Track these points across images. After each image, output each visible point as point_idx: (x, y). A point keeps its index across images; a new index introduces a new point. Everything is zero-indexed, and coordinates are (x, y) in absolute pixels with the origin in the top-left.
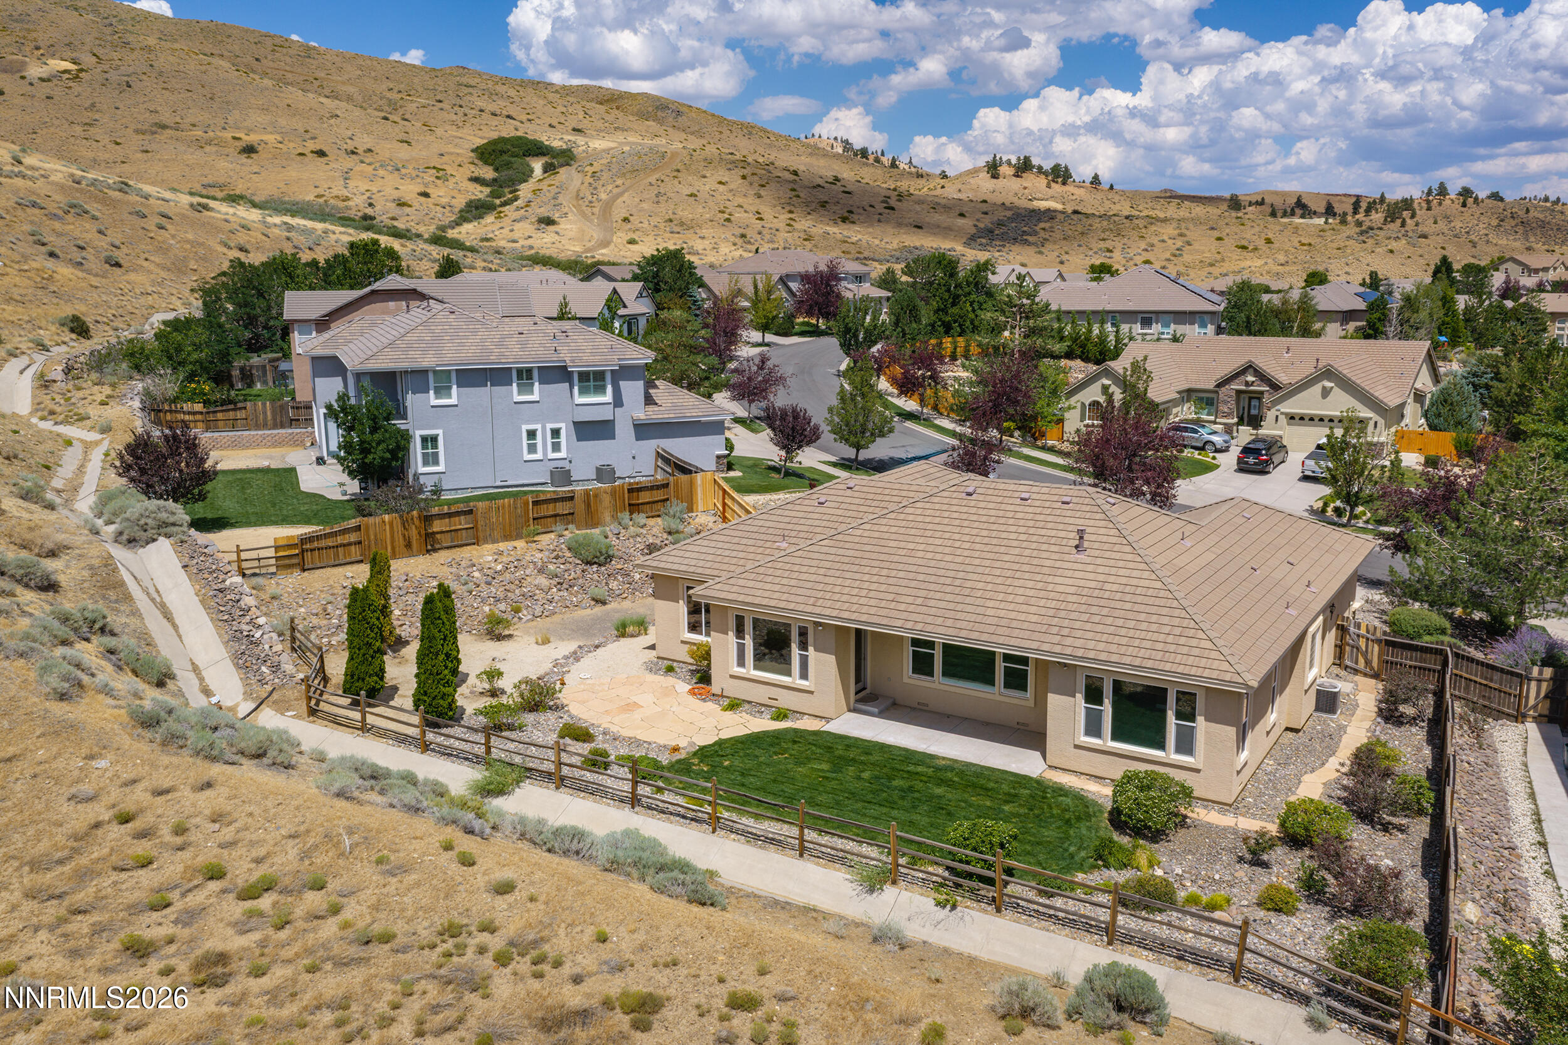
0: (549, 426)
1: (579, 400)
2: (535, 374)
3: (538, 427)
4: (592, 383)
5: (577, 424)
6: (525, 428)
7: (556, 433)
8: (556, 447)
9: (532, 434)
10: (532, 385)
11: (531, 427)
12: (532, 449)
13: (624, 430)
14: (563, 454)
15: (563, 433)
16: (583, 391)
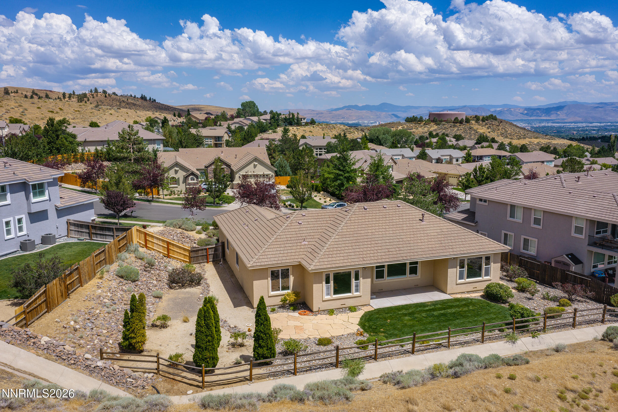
0: (17, 217)
1: (34, 200)
2: (8, 188)
3: (11, 219)
4: (37, 190)
5: (29, 214)
6: (4, 220)
7: (20, 221)
8: (21, 229)
9: (8, 223)
10: (6, 195)
11: (7, 220)
12: (9, 232)
13: (52, 214)
14: (24, 232)
15: (24, 221)
16: (35, 195)
